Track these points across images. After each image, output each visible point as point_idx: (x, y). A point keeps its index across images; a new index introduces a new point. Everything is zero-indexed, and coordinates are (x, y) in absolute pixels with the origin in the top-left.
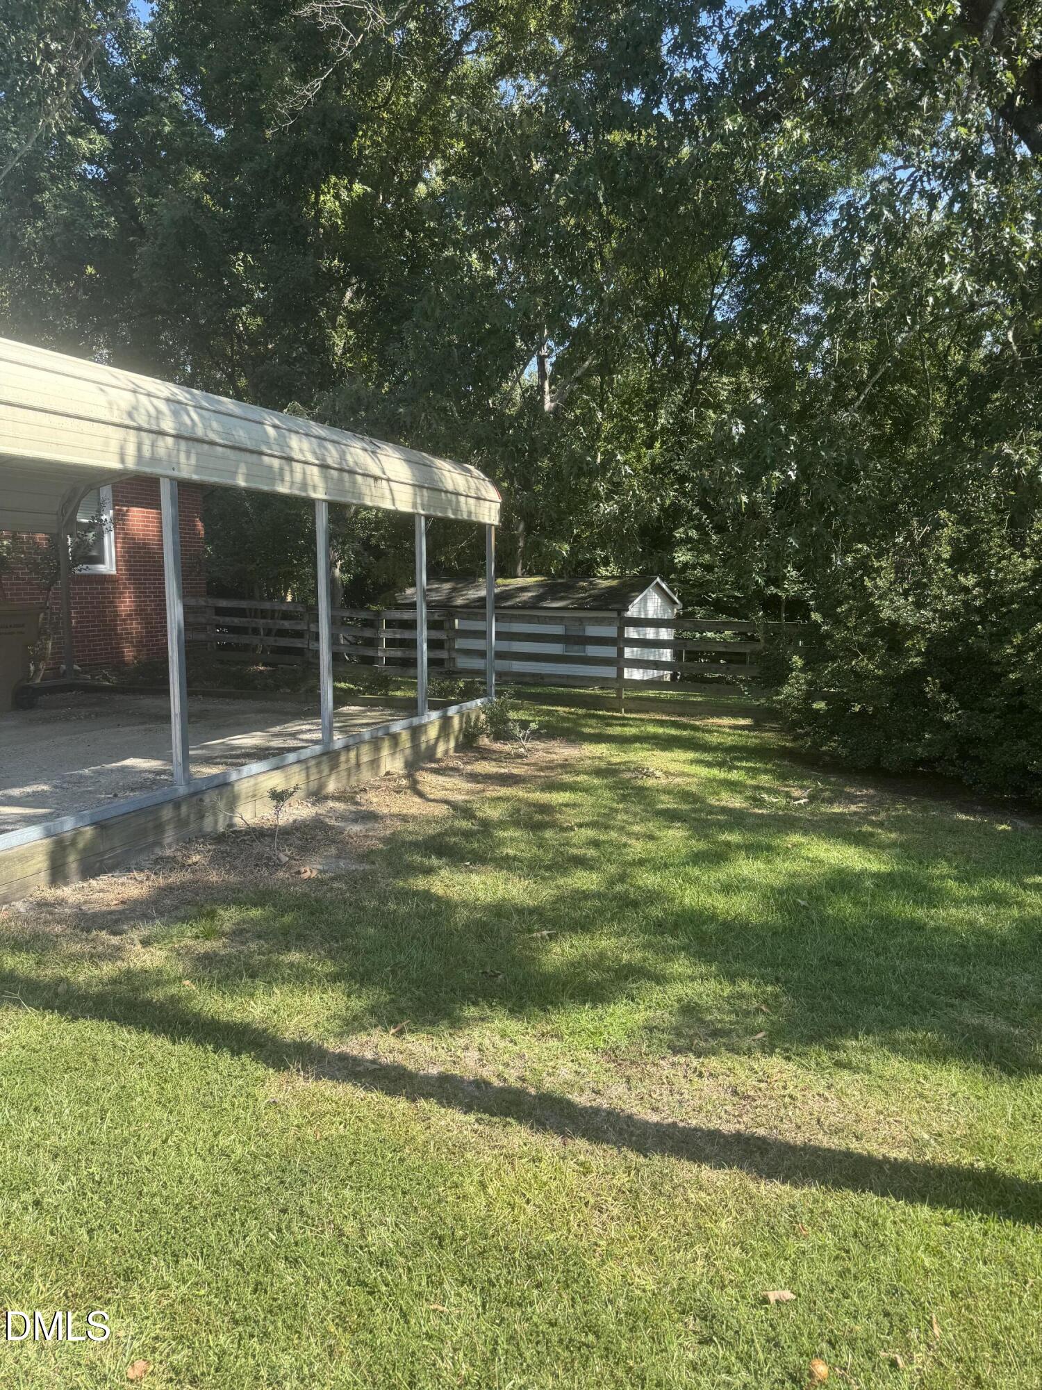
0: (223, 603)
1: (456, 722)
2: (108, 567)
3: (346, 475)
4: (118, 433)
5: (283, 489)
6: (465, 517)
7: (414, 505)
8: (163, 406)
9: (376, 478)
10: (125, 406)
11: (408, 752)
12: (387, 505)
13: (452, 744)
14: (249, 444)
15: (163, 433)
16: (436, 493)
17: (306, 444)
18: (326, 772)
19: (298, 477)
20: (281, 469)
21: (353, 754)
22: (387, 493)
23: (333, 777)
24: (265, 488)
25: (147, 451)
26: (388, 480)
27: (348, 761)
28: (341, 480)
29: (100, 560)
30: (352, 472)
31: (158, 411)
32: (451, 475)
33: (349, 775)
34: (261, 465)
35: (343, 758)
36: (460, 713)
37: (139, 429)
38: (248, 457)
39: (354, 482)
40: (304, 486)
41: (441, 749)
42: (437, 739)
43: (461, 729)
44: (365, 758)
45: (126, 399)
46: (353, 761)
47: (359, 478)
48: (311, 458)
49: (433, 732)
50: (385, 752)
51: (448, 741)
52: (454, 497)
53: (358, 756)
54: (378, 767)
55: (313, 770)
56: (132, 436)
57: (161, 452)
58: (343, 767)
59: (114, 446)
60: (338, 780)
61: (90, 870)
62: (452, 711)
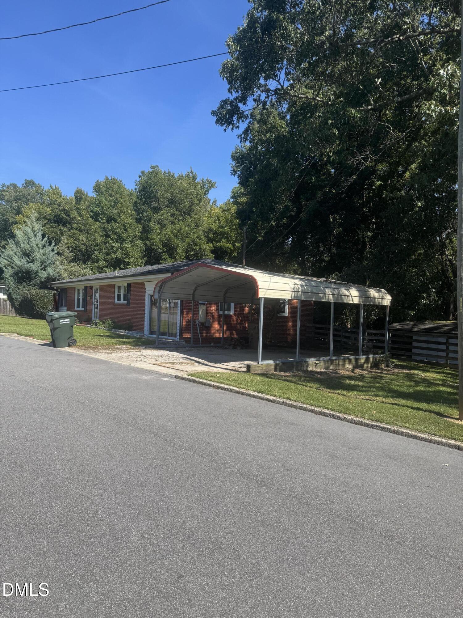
0: (318, 326)
1: (371, 359)
2: (286, 314)
3: (339, 296)
4: (291, 293)
5: (324, 300)
6: (377, 304)
7: (359, 302)
8: (299, 286)
9: (348, 296)
10: (293, 287)
11: (354, 364)
12: (351, 302)
13: (369, 365)
14: (316, 292)
15: (299, 292)
16: (367, 299)
17: (329, 291)
18: (330, 364)
19: (327, 297)
20: (323, 296)
21: (337, 361)
22: (351, 299)
23: (332, 366)
24: (319, 300)
25: (296, 295)
26: (352, 296)
27: (336, 363)
28: (338, 297)
29: (284, 312)
30: (341, 295)
31: (299, 288)
32: (373, 293)
33: (336, 366)
34: (319, 296)
35: (334, 362)
36: (373, 358)
37: (295, 291)
38: (315, 294)
39: (341, 298)
40: (328, 299)
41: (365, 366)
42: (364, 363)
43: (373, 362)
44: (341, 363)
45: (293, 286)
46: (337, 363)
47: (343, 296)
48: (330, 293)
49: (363, 361)
50: (347, 363)
51: (368, 364)
52: (373, 299)
53: (339, 362)
54: (345, 366)
55: (326, 363)
56: (293, 293)
57: (299, 295)
58: (334, 364)
59: (290, 295)
60: (333, 366)
61: (280, 371)
62: (371, 356)
